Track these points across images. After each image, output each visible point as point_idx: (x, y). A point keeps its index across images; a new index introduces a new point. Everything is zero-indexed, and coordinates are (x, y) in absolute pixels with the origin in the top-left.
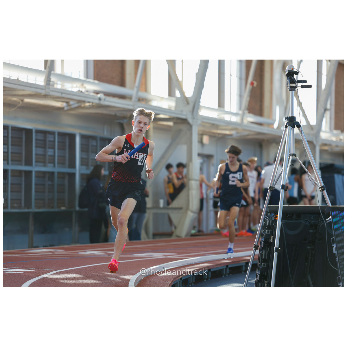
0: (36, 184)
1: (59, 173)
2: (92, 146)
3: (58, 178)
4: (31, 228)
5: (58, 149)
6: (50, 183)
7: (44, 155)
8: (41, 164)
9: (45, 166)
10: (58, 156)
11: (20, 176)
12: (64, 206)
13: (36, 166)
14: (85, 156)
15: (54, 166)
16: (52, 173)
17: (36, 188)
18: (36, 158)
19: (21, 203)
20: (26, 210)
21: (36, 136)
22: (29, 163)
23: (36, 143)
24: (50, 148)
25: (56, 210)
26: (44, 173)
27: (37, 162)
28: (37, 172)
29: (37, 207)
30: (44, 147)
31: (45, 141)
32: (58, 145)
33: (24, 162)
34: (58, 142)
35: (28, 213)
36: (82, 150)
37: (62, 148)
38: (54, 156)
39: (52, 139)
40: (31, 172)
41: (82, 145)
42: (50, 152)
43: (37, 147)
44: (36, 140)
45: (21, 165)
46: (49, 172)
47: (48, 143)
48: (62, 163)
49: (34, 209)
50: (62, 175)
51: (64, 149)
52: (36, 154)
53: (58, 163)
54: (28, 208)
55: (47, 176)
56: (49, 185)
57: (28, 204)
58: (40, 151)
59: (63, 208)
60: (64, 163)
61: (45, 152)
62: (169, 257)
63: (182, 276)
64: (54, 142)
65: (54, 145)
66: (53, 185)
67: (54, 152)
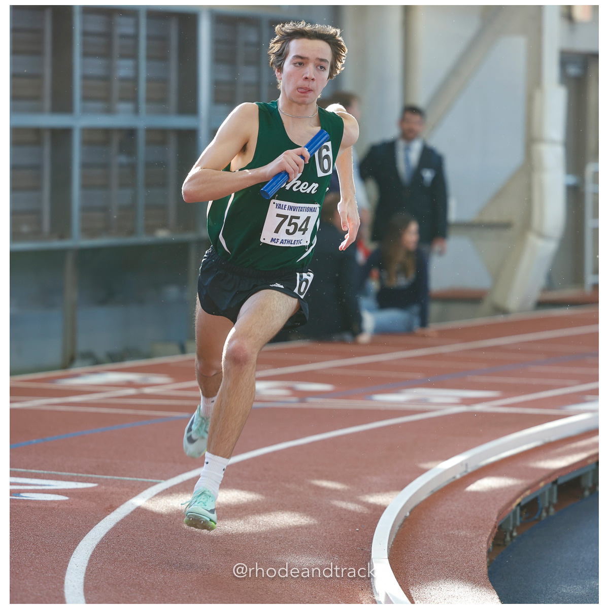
0: (84, 166)
1: (149, 131)
2: (247, 44)
3: (149, 143)
4: (71, 294)
5: (149, 58)
6: (123, 159)
7: (107, 79)
8: (99, 105)
9: (109, 111)
10: (149, 80)
11: (38, 143)
12: (164, 226)
13: (85, 111)
14: (224, 76)
15: (136, 111)
16: (131, 133)
17: (84, 177)
18: (84, 88)
19: (39, 223)
20: (56, 244)
21: (84, 22)
22: (62, 104)
23: (85, 44)
24: (123, 56)
25: (143, 238)
26: (107, 132)
27: (85, 98)
28: (88, 132)
29: (88, 232)
30: (107, 54)
31: (108, 35)
32: (149, 48)
33: (47, 103)
34: (149, 38)
35: (63, 252)
36: (218, 58)
37: (158, 55)
38: (135, 80)
39: (130, 30)
40: (66, 132)
41: (216, 42)
42: (124, 68)
43: (85, 55)
44: (85, 34)
45: (39, 111)
46: (120, 130)
47: (117, 43)
48: (158, 100)
49: (78, 240)
50: (159, 136)
51: (164, 58)
52: (85, 77)
53: (149, 100)
54: (62, 237)
55: (116, 139)
56: (121, 166)
57: (61, 227)
58: (96, 66)
59: (162, 234)
60: (163, 100)
61: (110, 68)
62: (478, 408)
63: (522, 497)
64: (135, 37)
65: (136, 46)
66: (133, 167)
67: (136, 68)
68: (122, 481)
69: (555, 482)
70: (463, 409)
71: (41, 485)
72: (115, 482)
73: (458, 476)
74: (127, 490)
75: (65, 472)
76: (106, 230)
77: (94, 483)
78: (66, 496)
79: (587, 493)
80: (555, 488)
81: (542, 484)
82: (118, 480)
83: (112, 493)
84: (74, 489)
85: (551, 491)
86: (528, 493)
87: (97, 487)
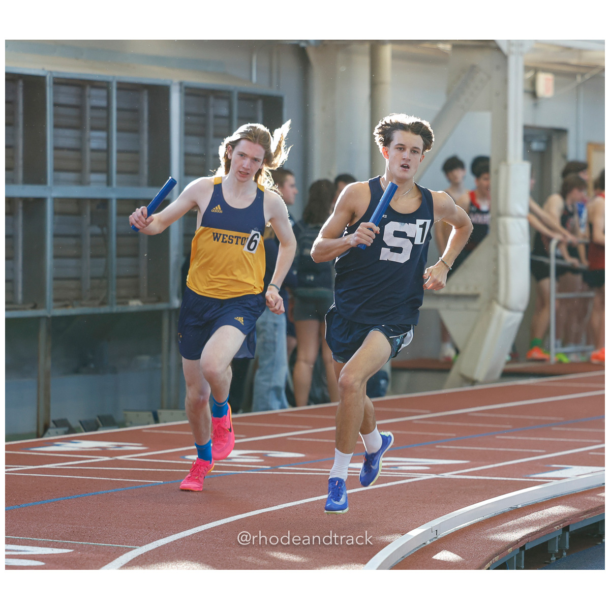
0: (56, 236)
1: (121, 201)
2: (217, 117)
3: (119, 213)
4: (45, 362)
5: (119, 130)
6: (97, 230)
7: (79, 150)
8: (72, 176)
9: (81, 182)
10: (119, 151)
11: (11, 214)
12: (136, 297)
13: (56, 181)
14: (195, 149)
15: (109, 183)
16: (104, 203)
17: (55, 246)
18: (56, 158)
19: (13, 292)
20: (29, 313)
21: (55, 93)
23: (56, 115)
24: (94, 128)
25: (117, 309)
26: (79, 201)
28: (59, 201)
29: (60, 301)
30: (79, 127)
31: (80, 107)
32: (118, 120)
33: (20, 174)
34: (118, 110)
36: (187, 132)
37: (130, 127)
38: (108, 151)
39: (103, 103)
40: (41, 201)
41: (186, 114)
42: (96, 140)
43: (56, 126)
44: (56, 105)
45: (13, 181)
46: (93, 200)
47: (88, 113)
48: (130, 171)
49: (52, 310)
50: (130, 207)
51: (136, 131)
52: (56, 148)
53: (120, 172)
54: (35, 307)
55: (88, 210)
56: (93, 236)
58: (68, 138)
59: (135, 305)
60: (135, 172)
61: (81, 139)
62: (447, 475)
63: (491, 562)
64: (108, 108)
65: (108, 118)
66: (105, 237)
67: (109, 140)
68: (97, 546)
69: (523, 548)
70: (433, 476)
71: (17, 551)
72: (90, 547)
73: (428, 543)
74: (103, 555)
75: (40, 537)
76: (79, 299)
77: (70, 549)
78: (42, 561)
79: (554, 559)
80: (523, 552)
81: (510, 550)
82: (94, 545)
83: (88, 559)
84: (51, 554)
85: (518, 556)
86: (496, 558)
87: (73, 552)
